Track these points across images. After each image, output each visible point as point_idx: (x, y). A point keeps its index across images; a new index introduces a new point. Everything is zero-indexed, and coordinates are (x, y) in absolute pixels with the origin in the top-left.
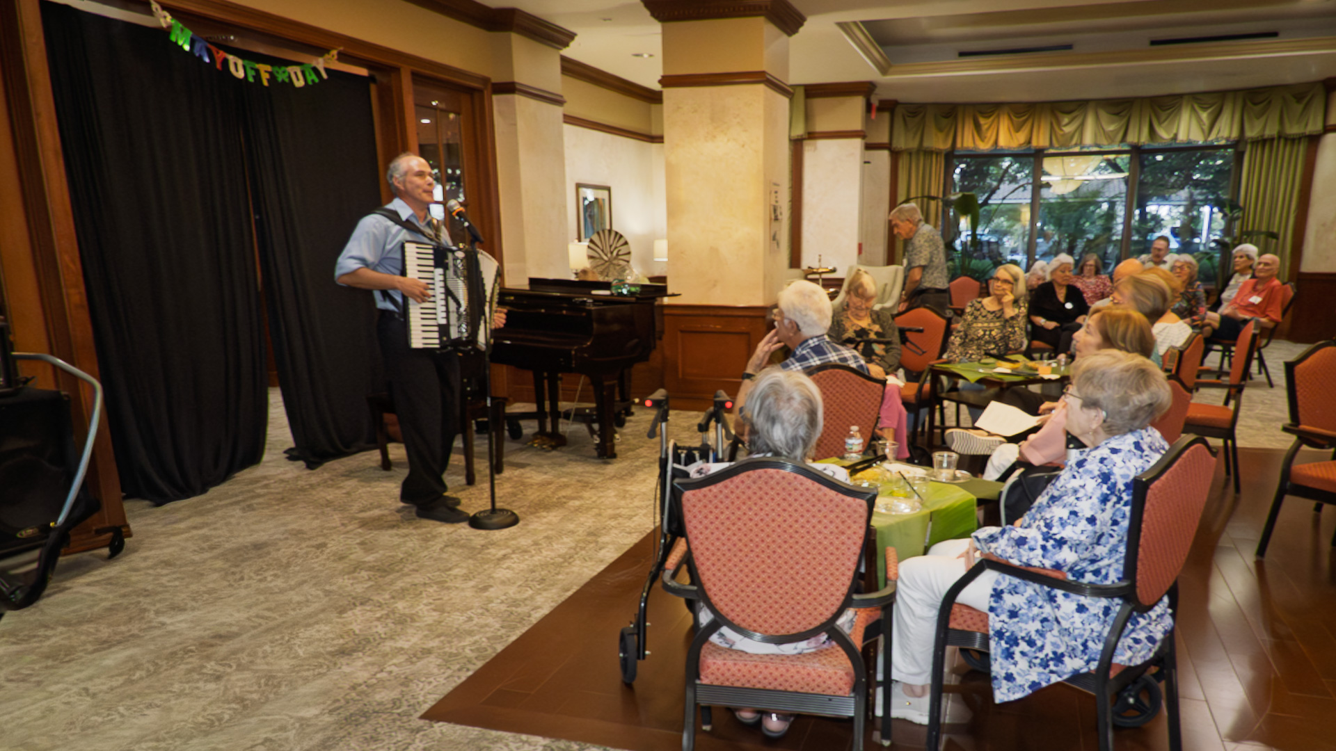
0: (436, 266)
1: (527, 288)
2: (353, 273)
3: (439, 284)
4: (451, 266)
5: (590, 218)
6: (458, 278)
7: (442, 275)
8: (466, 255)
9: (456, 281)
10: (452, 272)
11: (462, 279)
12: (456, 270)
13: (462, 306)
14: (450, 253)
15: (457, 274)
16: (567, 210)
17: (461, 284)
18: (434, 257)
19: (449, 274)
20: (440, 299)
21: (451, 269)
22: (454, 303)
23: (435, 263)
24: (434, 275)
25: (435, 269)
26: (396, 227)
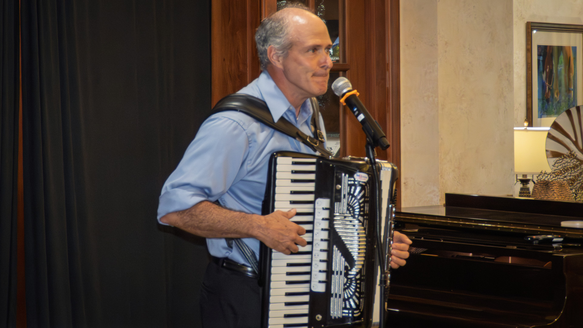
0: (319, 193)
2: (190, 211)
3: (320, 224)
4: (344, 196)
5: (550, 83)
6: (353, 216)
7: (326, 209)
8: (369, 178)
9: (351, 221)
10: (345, 205)
11: (361, 218)
12: (351, 202)
13: (356, 264)
14: (345, 175)
15: (354, 210)
16: (513, 70)
17: (357, 227)
18: (317, 177)
19: (339, 209)
20: (319, 249)
21: (343, 201)
22: (342, 257)
23: (317, 187)
24: (314, 209)
25: (316, 198)
26: (262, 131)
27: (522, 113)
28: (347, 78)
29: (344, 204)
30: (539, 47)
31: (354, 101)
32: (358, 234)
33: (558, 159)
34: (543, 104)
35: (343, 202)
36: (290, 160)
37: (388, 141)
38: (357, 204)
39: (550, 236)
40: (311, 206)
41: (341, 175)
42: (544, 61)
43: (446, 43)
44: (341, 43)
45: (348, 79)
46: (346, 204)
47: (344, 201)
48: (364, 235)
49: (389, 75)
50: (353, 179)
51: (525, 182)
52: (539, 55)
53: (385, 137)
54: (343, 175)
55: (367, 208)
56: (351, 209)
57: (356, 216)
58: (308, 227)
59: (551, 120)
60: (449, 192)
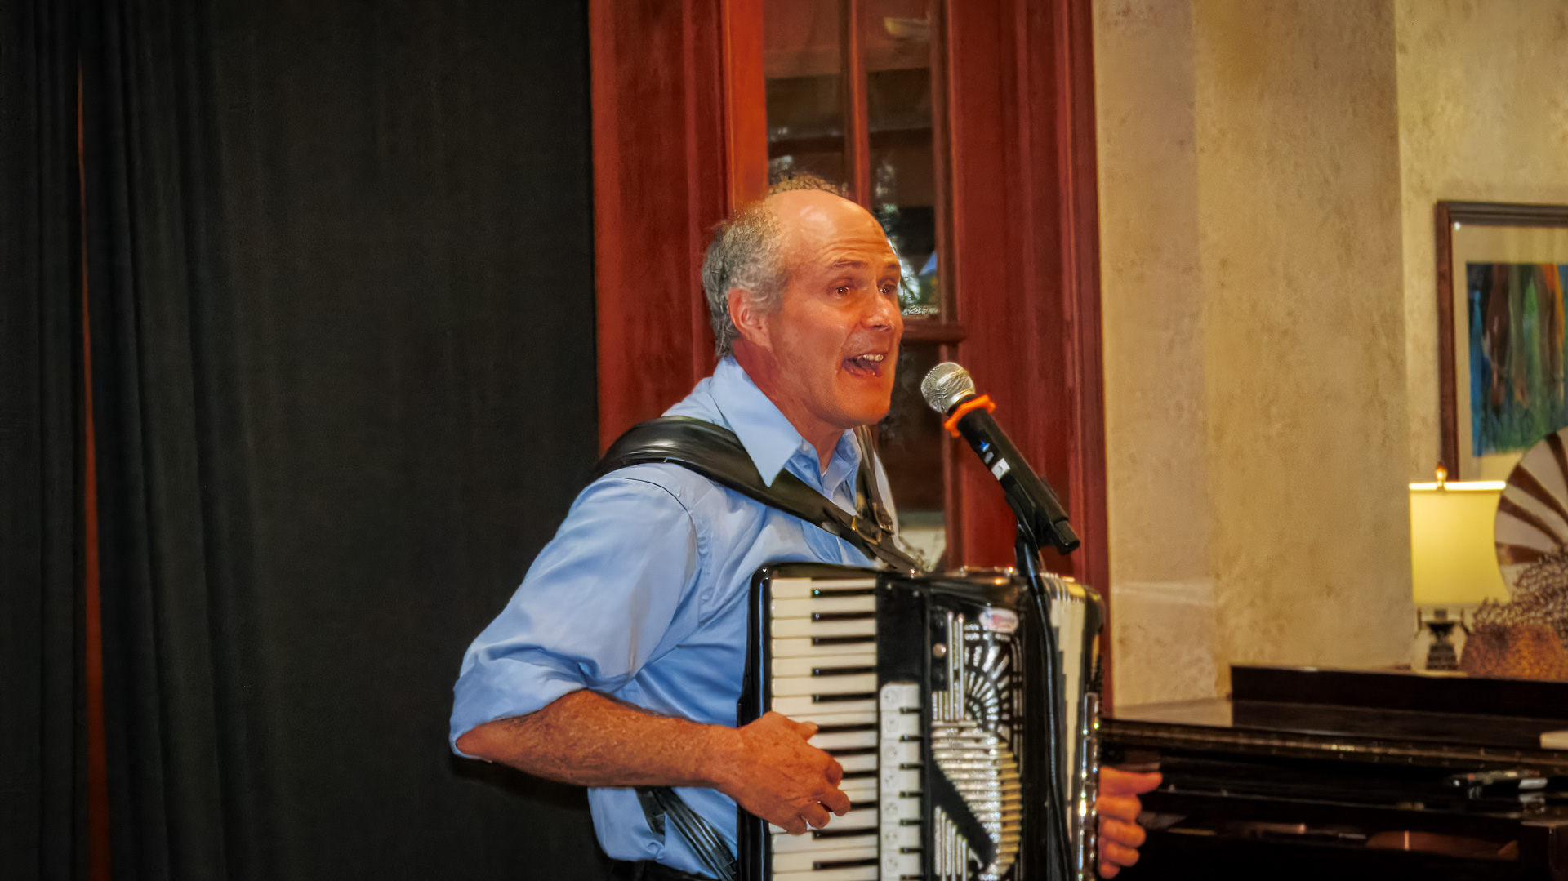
0: (887, 671)
1: (1223, 716)
2: (543, 717)
3: (896, 753)
4: (957, 674)
5: (1502, 361)
6: (984, 727)
7: (910, 711)
8: (1021, 622)
9: (977, 740)
10: (960, 698)
11: (1003, 730)
12: (976, 689)
13: (997, 855)
14: (956, 618)
15: (984, 709)
16: (1403, 333)
17: (994, 752)
18: (880, 627)
19: (944, 710)
20: (897, 818)
21: (954, 687)
22: (960, 838)
23: (881, 654)
24: (878, 712)
25: (881, 683)
26: (733, 509)
27: (1428, 445)
28: (960, 365)
29: (957, 695)
30: (1470, 267)
31: (981, 426)
32: (1000, 772)
33: (1527, 566)
34: (1485, 420)
35: (954, 691)
36: (805, 585)
37: (1075, 529)
38: (991, 694)
39: (1511, 774)
40: (870, 705)
41: (945, 621)
42: (1484, 304)
43: (1224, 263)
44: (943, 270)
45: (964, 365)
46: (961, 696)
47: (957, 688)
48: (1016, 776)
49: (1072, 350)
50: (976, 627)
51: (1441, 628)
52: (1472, 287)
53: (1066, 519)
54: (950, 617)
55: (1018, 704)
56: (976, 708)
57: (992, 726)
58: (866, 762)
59: (1510, 460)
60: (1240, 660)
